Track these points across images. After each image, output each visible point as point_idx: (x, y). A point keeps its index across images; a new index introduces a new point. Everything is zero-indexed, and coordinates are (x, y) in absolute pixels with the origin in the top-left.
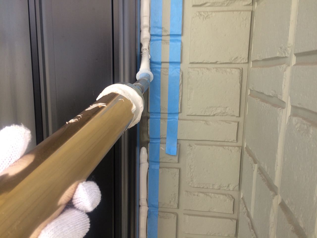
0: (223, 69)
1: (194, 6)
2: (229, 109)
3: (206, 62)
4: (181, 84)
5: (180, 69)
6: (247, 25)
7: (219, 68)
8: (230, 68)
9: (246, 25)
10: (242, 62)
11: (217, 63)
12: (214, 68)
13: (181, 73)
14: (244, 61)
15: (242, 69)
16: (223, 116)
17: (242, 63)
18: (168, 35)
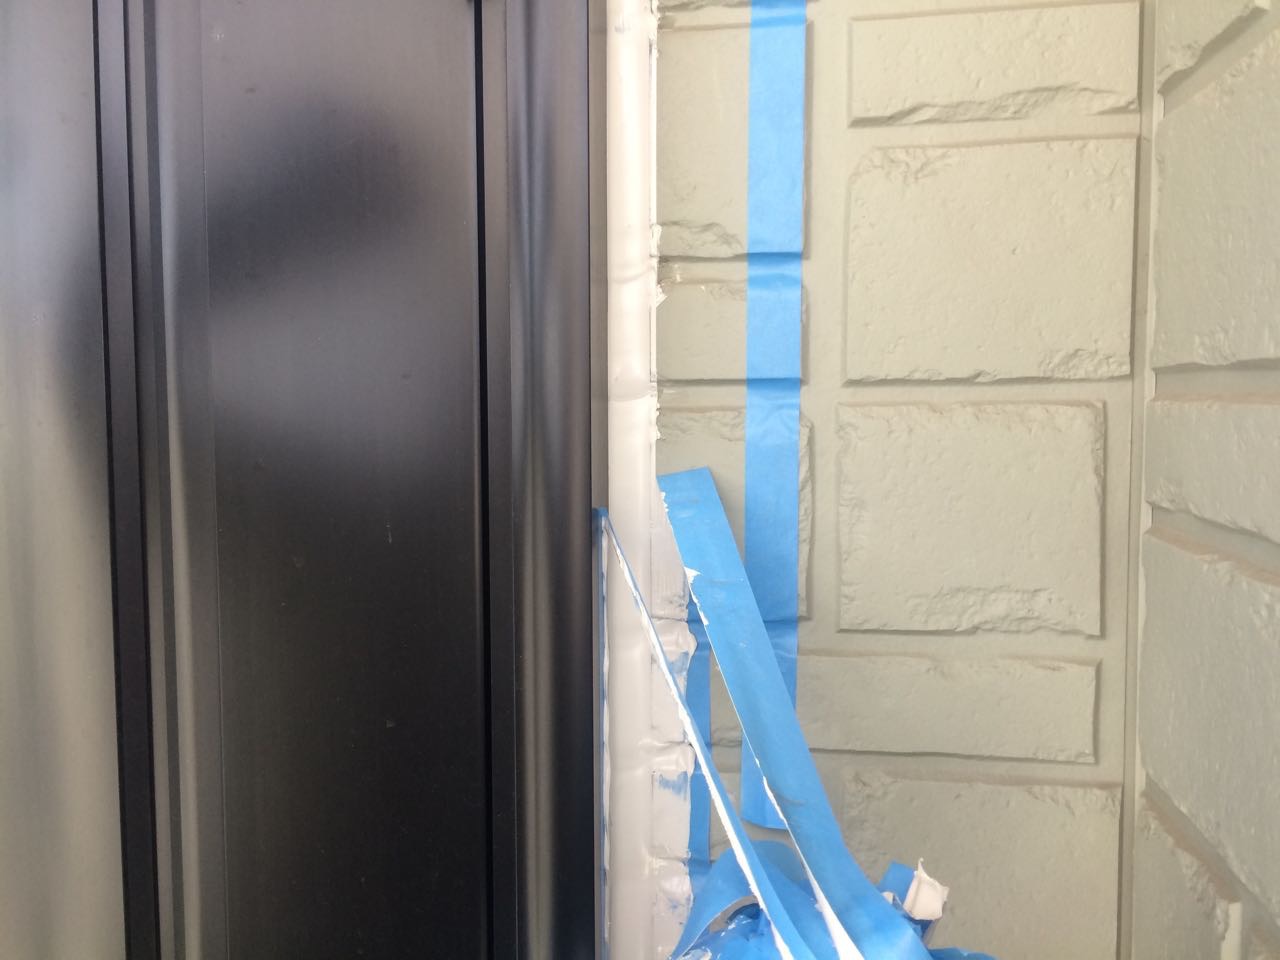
0: (1010, 408)
1: (859, 123)
2: (1050, 600)
3: (925, 376)
4: (806, 481)
5: (800, 413)
6: (1118, 201)
7: (990, 403)
8: (1043, 403)
9: (1113, 202)
10: (1104, 371)
11: (979, 380)
12: (964, 407)
13: (805, 432)
14: (1113, 367)
15: (1105, 405)
16: (1018, 632)
17: (1100, 380)
18: (737, 258)
